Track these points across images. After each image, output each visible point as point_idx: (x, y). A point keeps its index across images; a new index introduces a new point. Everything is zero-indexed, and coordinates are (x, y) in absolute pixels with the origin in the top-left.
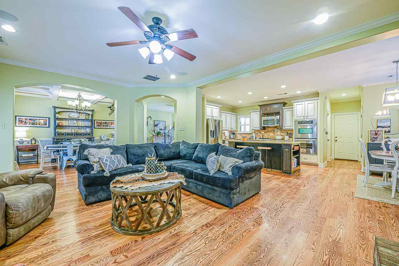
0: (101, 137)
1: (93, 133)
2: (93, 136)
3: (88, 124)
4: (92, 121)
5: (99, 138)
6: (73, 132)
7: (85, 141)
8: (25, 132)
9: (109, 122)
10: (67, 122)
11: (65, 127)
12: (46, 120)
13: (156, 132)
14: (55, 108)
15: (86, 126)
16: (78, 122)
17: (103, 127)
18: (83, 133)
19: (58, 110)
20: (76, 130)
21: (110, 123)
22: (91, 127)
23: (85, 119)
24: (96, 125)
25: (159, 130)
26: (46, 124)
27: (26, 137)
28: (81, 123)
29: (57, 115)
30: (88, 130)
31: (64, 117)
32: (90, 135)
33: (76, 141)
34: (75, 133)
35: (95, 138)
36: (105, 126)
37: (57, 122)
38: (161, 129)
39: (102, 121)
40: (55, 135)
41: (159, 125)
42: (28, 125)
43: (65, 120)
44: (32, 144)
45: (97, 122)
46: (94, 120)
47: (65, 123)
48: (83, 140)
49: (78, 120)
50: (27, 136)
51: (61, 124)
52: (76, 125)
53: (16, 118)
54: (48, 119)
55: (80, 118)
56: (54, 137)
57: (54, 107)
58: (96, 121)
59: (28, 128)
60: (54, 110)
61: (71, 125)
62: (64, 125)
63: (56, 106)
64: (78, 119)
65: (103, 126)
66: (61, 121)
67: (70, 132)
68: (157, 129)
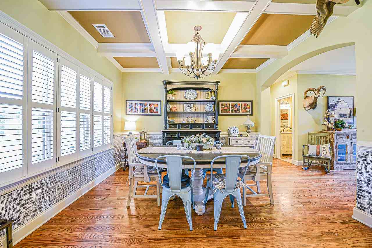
0: (229, 130)
1: (217, 124)
2: (218, 128)
3: (210, 108)
4: (215, 102)
5: (226, 133)
6: (190, 121)
7: (208, 143)
8: (135, 122)
9: (241, 104)
10: (182, 106)
11: (179, 115)
12: (158, 104)
13: (333, 121)
14: (166, 83)
15: (206, 113)
16: (196, 106)
17: (232, 113)
18: (203, 124)
19: (169, 87)
20: (193, 119)
21: (243, 106)
22: (215, 113)
23: (205, 99)
24: (220, 109)
25: (338, 118)
26: (157, 111)
27: (135, 129)
28: (200, 108)
29: (169, 96)
30: (210, 119)
31: (178, 99)
32: (213, 127)
33: (192, 142)
34: (191, 124)
35: (221, 133)
36: (235, 111)
37: (169, 106)
38: (344, 115)
39: (231, 103)
40: (166, 127)
41: (339, 105)
42: (139, 113)
43: (180, 104)
44: (141, 139)
45: (222, 105)
46: (219, 101)
47: (180, 108)
48: (204, 140)
49: (195, 102)
50: (137, 129)
51: (173, 110)
52: (193, 110)
53: (126, 103)
54: (159, 103)
55: (199, 99)
56: (165, 130)
57: (165, 81)
58: (221, 103)
59: (138, 117)
60: (165, 87)
61: (187, 111)
62: (178, 111)
63: (166, 80)
64: (196, 100)
65: (232, 111)
66: (175, 106)
67: (185, 122)
68: (335, 115)
